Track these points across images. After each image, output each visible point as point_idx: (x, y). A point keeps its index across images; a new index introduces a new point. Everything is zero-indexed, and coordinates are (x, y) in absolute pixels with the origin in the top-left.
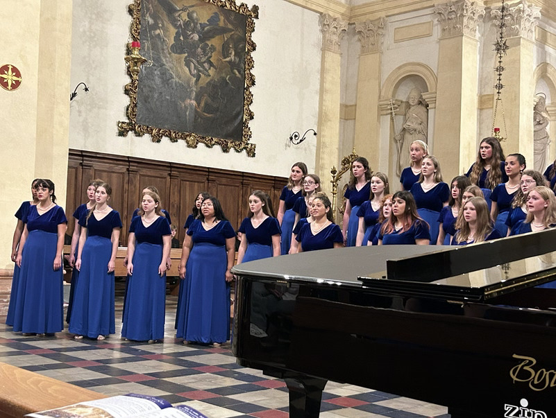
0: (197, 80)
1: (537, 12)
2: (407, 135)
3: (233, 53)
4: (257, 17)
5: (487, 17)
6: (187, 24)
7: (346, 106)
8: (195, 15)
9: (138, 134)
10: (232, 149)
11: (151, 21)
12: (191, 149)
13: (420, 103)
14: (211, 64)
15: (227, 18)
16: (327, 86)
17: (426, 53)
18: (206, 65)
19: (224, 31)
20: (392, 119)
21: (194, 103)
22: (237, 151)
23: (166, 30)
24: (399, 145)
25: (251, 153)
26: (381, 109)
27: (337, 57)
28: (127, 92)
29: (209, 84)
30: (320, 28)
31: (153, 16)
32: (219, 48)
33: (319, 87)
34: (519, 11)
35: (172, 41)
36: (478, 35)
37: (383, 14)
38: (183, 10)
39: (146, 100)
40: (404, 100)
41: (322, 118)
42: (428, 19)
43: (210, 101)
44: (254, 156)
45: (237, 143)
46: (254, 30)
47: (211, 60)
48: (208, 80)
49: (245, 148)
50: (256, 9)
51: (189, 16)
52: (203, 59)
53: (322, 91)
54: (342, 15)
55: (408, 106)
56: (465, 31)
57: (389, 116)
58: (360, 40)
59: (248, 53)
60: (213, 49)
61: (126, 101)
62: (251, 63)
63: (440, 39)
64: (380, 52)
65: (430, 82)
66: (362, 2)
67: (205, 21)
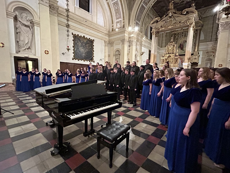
0: (85, 51)
1: (135, 41)
3: (90, 47)
5: (128, 42)
6: (82, 42)
7: (109, 55)
9: (75, 60)
11: (77, 42)
12: (84, 62)
13: (119, 54)
14: (87, 49)
15: (89, 41)
17: (119, 47)
19: (89, 43)
20: (115, 57)
21: (84, 55)
23: (79, 43)
25: (94, 62)
26: (114, 55)
27: (107, 47)
28: (73, 53)
29: (87, 52)
30: (104, 43)
31: (77, 41)
32: (88, 46)
33: (104, 52)
34: (133, 40)
35: (80, 45)
36: (127, 44)
37: (113, 41)
38: (82, 40)
39: (76, 54)
41: (105, 57)
42: (120, 41)
43: (87, 54)
45: (92, 60)
46: (93, 43)
50: (94, 40)
51: (83, 41)
53: (105, 52)
54: (108, 41)
55: (117, 55)
56: (125, 43)
58: (110, 45)
59: (93, 47)
60: (87, 46)
61: (73, 54)
62: (93, 48)
63: (121, 45)
64: (113, 47)
65: (120, 51)
66: (111, 39)
67: (85, 42)
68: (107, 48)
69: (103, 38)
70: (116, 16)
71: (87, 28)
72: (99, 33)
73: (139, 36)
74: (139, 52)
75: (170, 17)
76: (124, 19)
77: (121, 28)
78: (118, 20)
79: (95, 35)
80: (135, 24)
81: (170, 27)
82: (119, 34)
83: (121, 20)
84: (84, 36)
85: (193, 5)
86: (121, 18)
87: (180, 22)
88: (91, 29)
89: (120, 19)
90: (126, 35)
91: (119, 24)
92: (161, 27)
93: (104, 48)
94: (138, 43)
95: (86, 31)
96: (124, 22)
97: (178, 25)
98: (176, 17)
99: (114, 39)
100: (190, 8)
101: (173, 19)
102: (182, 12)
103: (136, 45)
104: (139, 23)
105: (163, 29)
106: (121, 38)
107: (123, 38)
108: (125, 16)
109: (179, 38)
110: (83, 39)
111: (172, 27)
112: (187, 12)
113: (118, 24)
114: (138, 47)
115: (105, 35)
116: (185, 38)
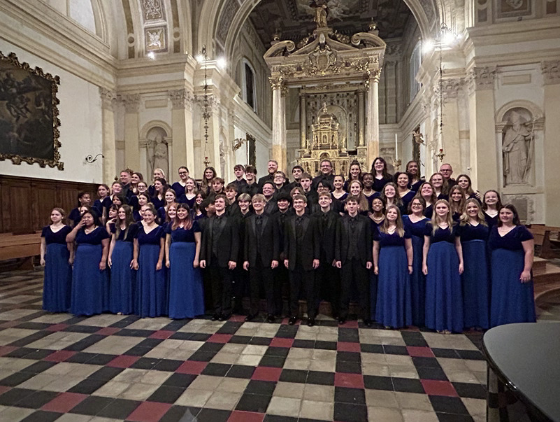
0: (17, 120)
1: (218, 101)
2: (157, 159)
3: (43, 104)
4: (59, 83)
5: (196, 100)
6: (6, 81)
7: (119, 142)
8: (12, 75)
10: (47, 166)
12: (16, 166)
13: (162, 142)
15: (37, 81)
16: (107, 129)
17: (165, 115)
18: (24, 110)
19: (35, 89)
20: (147, 150)
21: (16, 135)
22: (51, 167)
24: (152, 163)
25: (61, 168)
26: (140, 144)
27: (112, 113)
29: (27, 122)
30: (98, 95)
32: (33, 100)
33: (101, 129)
34: (211, 99)
36: (191, 109)
37: (138, 92)
40: (153, 139)
41: (105, 148)
42: (164, 97)
43: (29, 134)
44: (63, 169)
45: (51, 161)
46: (57, 91)
47: (28, 107)
48: (26, 120)
49: (57, 165)
50: (58, 78)
51: (7, 75)
52: (21, 106)
53: (104, 132)
54: (113, 89)
55: (156, 143)
56: (186, 106)
57: (145, 149)
58: (124, 105)
59: (54, 105)
60: (28, 100)
62: (57, 113)
63: (172, 109)
64: (138, 113)
65: (168, 131)
66: (124, 84)
67: (21, 81)
68: (110, 114)
69: (94, 77)
70: (143, 8)
71: (29, 25)
72: (80, 55)
73: (225, 88)
74: (227, 138)
75: (322, 46)
76: (176, 24)
77: (166, 50)
78: (151, 24)
79: (61, 60)
80: (213, 47)
81: (324, 74)
82: (162, 72)
83: (165, 26)
84: (11, 55)
85: (372, 28)
86: (165, 19)
87: (347, 64)
88: (43, 33)
89: (160, 22)
90: (186, 76)
91: (158, 37)
92: (299, 69)
93: (100, 113)
94: (225, 111)
95: (23, 35)
96: (177, 35)
97: (344, 71)
98: (335, 48)
99: (138, 85)
100: (367, 32)
101: (330, 52)
102: (350, 39)
103: (220, 115)
104: (222, 47)
105: (304, 75)
106: (171, 84)
107: (179, 88)
108: (180, 13)
109: (318, 108)
110: (10, 66)
111: (328, 73)
112: (362, 42)
113: (152, 37)
114: (225, 122)
115: (104, 68)
116: (331, 109)
